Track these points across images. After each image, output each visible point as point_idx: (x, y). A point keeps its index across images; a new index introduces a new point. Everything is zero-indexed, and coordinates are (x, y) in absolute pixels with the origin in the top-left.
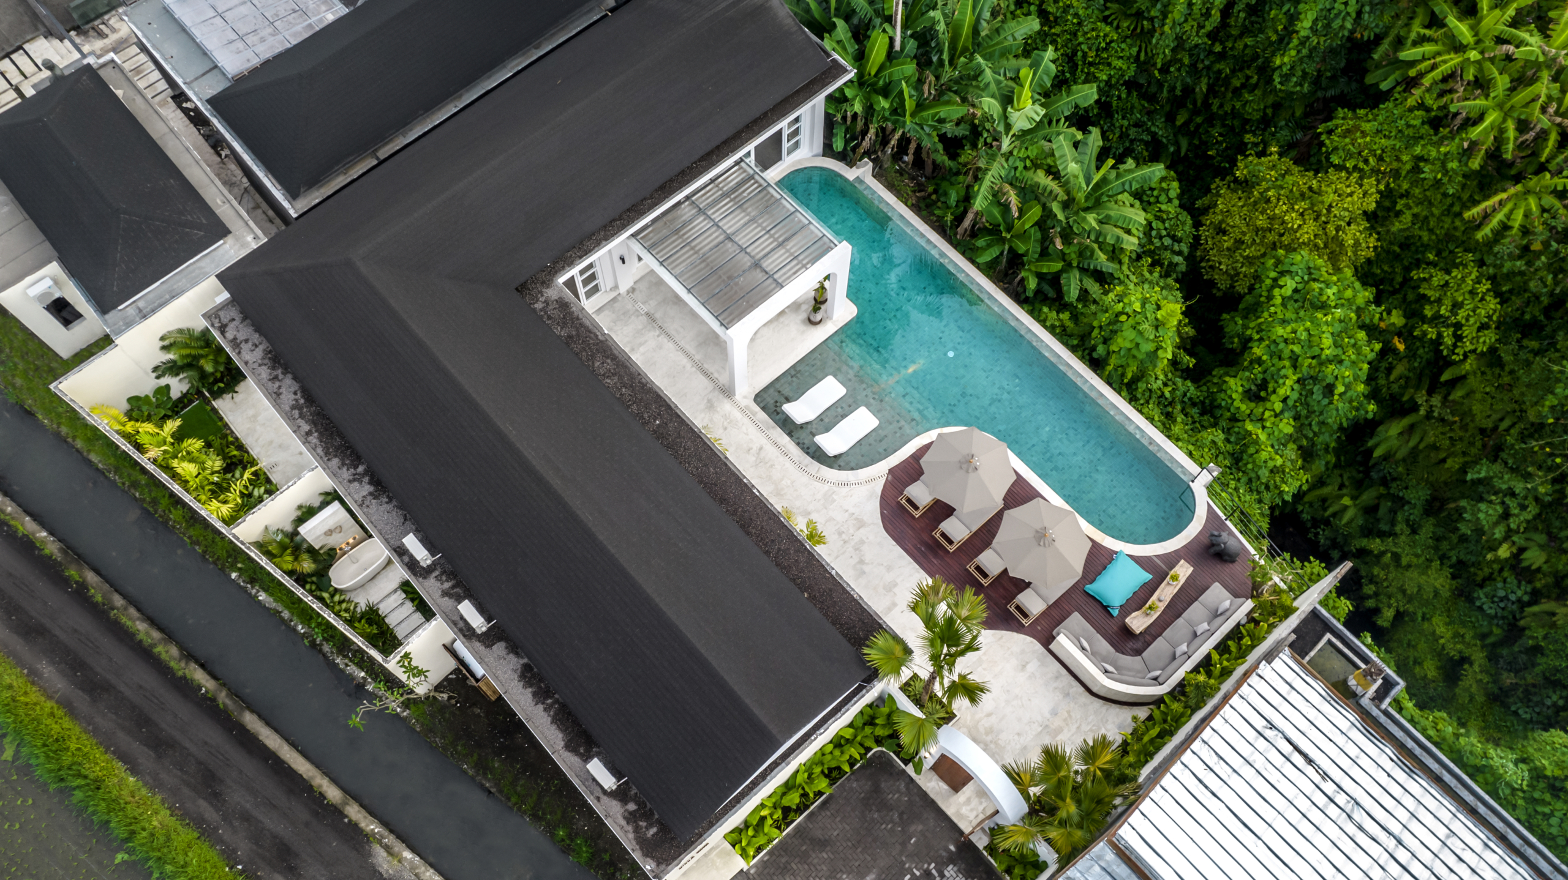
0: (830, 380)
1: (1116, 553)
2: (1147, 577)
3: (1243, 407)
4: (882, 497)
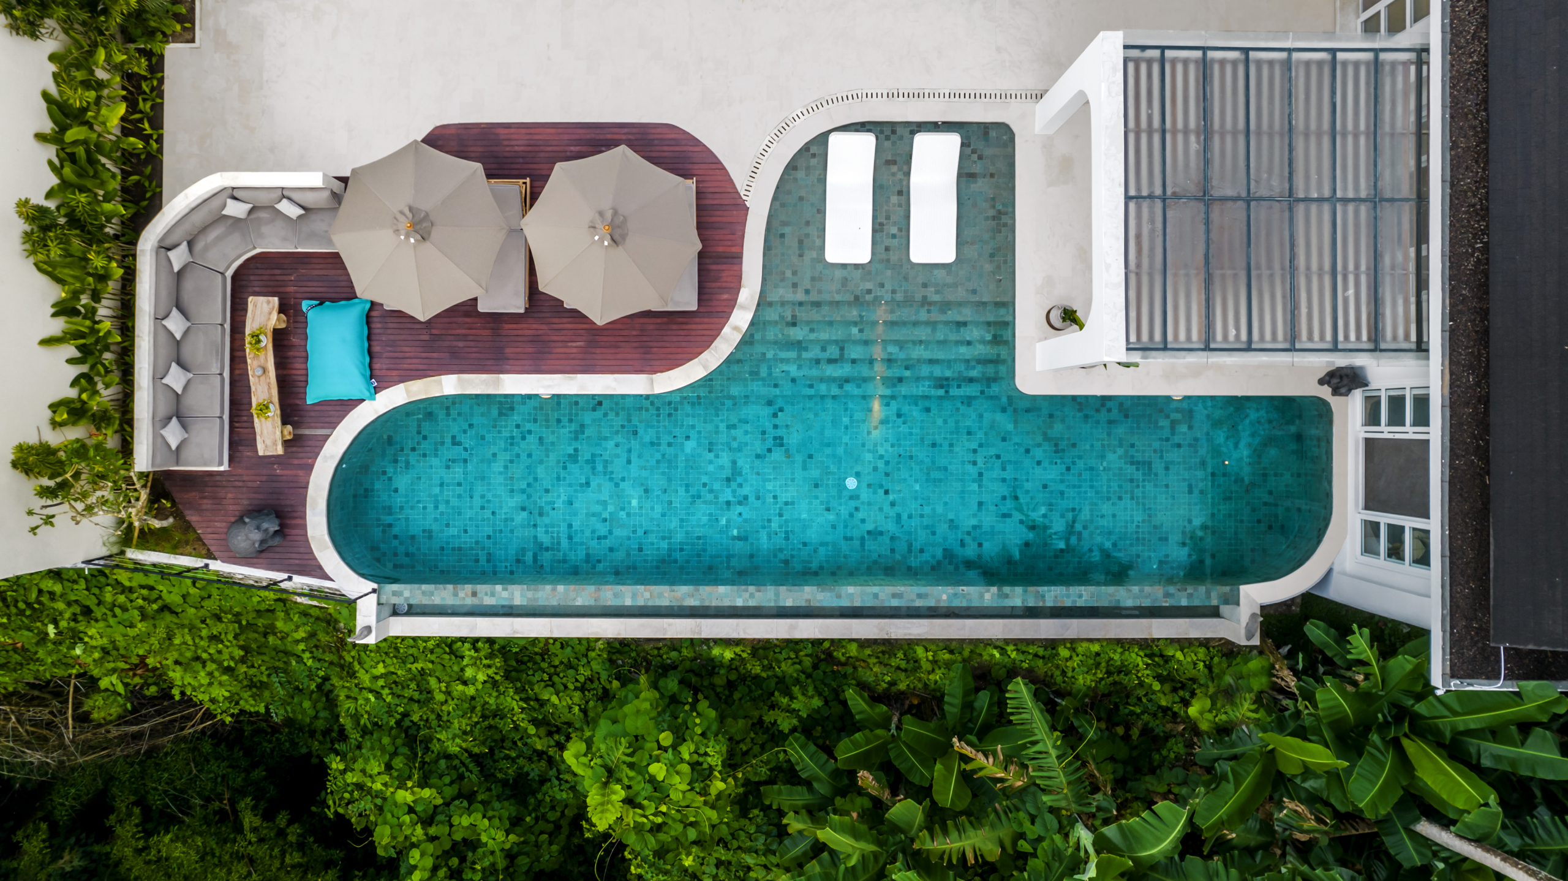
0: (948, 255)
1: (377, 390)
2: (312, 397)
3: (466, 821)
4: (718, 162)
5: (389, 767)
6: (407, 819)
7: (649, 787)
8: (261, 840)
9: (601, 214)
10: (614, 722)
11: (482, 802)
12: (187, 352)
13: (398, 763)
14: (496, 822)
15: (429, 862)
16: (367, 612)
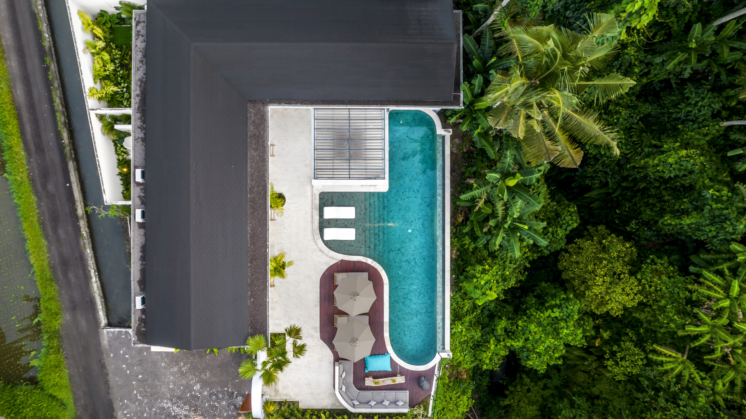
0: (353, 209)
1: (388, 353)
2: (389, 369)
3: (499, 331)
4: (330, 267)
5: (485, 352)
6: (498, 347)
7: (487, 284)
8: (513, 398)
9: (352, 298)
10: (471, 293)
11: (495, 326)
12: (379, 401)
13: (484, 349)
14: (499, 323)
15: (510, 340)
16: (444, 355)
